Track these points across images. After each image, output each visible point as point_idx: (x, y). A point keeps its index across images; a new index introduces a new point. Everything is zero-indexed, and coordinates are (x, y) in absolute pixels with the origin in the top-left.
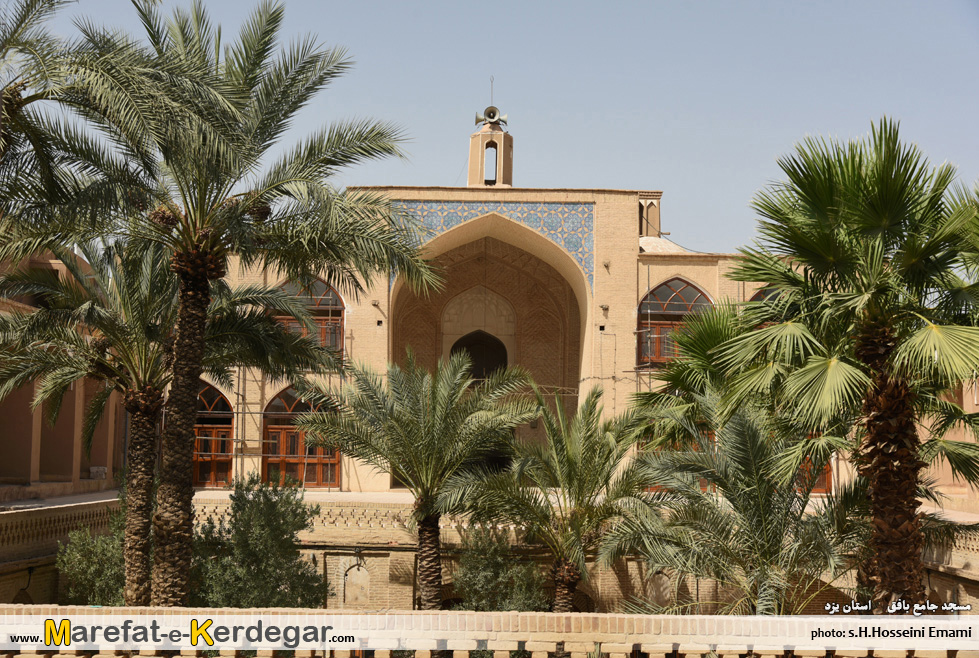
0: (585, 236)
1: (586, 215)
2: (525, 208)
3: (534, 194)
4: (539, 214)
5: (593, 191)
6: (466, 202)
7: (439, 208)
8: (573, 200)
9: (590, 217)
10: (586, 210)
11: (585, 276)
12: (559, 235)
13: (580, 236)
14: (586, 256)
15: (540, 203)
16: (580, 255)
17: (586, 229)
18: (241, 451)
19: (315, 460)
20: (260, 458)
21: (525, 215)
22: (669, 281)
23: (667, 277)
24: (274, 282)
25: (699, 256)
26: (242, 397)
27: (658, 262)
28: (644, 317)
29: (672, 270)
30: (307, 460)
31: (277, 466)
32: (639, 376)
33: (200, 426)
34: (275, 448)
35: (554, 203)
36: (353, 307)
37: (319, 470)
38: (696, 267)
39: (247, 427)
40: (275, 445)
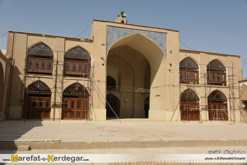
0: (165, 43)
1: (165, 37)
2: (148, 32)
3: (150, 28)
4: (152, 35)
5: (167, 30)
6: (130, 29)
7: (122, 30)
8: (161, 32)
9: (166, 37)
10: (165, 35)
11: (165, 55)
12: (157, 42)
13: (163, 42)
14: (165, 48)
15: (152, 31)
16: (163, 48)
17: (165, 41)
18: (55, 107)
19: (80, 110)
20: (61, 109)
21: (148, 35)
22: (186, 58)
23: (187, 57)
24: (67, 49)
25: (195, 51)
26: (56, 87)
27: (184, 52)
28: (180, 68)
29: (188, 55)
30: (77, 110)
31: (67, 112)
32: (180, 85)
33: (39, 97)
34: (66, 106)
35: (156, 32)
36: (94, 59)
37: (81, 113)
38: (194, 54)
39: (57, 98)
40: (66, 104)
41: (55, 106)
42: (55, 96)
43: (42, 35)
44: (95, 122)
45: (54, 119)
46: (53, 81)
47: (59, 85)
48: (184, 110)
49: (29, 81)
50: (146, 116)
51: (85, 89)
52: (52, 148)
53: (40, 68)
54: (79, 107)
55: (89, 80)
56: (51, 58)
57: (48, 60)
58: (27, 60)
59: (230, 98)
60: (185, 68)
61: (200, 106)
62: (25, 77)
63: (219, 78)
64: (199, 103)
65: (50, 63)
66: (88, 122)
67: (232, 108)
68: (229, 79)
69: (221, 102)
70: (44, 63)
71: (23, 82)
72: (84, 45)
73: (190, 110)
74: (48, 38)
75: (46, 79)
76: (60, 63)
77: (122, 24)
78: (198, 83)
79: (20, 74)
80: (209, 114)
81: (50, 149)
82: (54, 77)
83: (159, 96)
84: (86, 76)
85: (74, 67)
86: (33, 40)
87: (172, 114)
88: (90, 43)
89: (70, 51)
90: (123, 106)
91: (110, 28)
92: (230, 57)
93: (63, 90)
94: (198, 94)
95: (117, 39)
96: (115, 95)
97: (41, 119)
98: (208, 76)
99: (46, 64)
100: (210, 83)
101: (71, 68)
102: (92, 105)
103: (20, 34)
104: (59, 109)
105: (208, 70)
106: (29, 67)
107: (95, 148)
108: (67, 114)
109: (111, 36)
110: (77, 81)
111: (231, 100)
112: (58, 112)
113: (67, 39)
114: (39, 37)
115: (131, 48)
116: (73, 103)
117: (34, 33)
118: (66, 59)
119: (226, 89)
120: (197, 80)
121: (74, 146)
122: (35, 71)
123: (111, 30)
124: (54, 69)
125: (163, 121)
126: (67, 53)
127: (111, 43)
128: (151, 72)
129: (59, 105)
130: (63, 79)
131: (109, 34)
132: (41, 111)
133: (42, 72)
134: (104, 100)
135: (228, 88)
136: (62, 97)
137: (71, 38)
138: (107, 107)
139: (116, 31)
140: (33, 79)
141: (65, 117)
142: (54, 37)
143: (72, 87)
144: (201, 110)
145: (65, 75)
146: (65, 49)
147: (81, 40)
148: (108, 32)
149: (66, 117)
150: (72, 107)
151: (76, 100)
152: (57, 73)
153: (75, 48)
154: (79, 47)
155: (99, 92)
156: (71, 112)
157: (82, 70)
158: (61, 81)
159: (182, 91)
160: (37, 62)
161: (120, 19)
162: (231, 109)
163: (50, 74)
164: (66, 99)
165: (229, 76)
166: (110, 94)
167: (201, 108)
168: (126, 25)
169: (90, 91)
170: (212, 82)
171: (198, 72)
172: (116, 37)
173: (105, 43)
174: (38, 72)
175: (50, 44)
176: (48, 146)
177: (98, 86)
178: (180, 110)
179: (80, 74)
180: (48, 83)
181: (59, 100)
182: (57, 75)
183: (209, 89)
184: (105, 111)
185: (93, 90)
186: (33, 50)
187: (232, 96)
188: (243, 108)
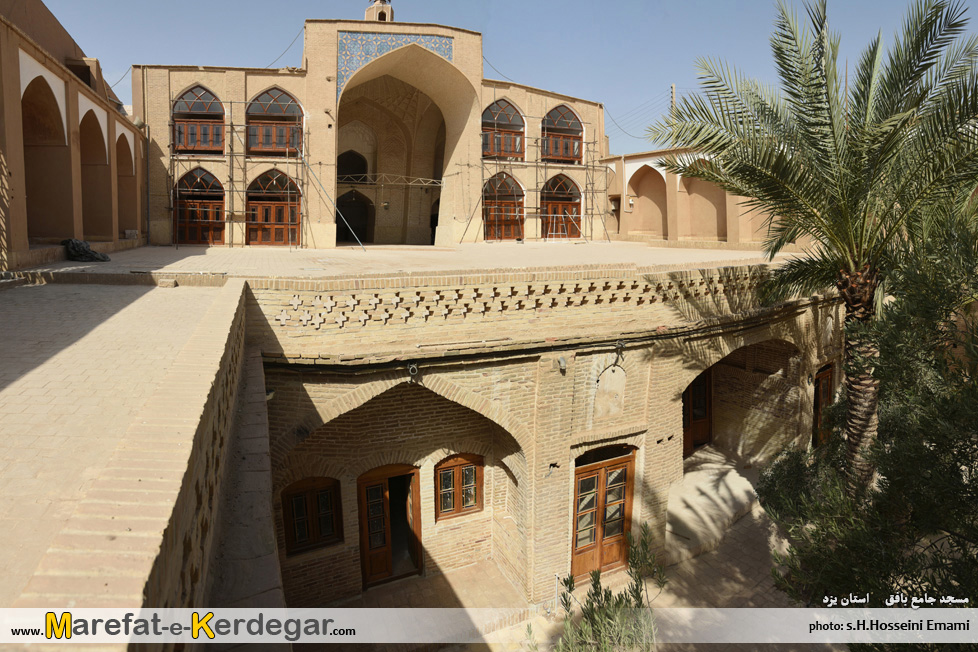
6: (394, 34)
18: (231, 219)
20: (245, 224)
22: (498, 102)
23: (499, 97)
24: (252, 94)
26: (231, 180)
27: (493, 87)
28: (484, 124)
30: (276, 226)
31: (256, 230)
32: (483, 164)
33: (200, 201)
34: (254, 217)
36: (310, 114)
39: (235, 202)
40: (254, 215)
41: (233, 218)
42: (232, 197)
43: (197, 67)
44: (313, 250)
45: (231, 244)
46: (225, 167)
47: (238, 175)
48: (491, 219)
49: (181, 170)
51: (292, 181)
53: (199, 140)
55: (299, 161)
56: (219, 117)
57: (212, 122)
58: (173, 126)
59: (586, 192)
60: (492, 125)
61: (525, 210)
62: (172, 161)
63: (567, 148)
64: (522, 203)
65: (218, 129)
66: (299, 249)
67: (589, 212)
68: (588, 150)
69: (570, 199)
70: (205, 129)
71: (169, 173)
72: (287, 83)
73: (503, 218)
74: (210, 73)
75: (212, 163)
76: (237, 129)
78: (522, 160)
79: (163, 155)
80: (543, 224)
82: (227, 159)
84: (291, 155)
85: (268, 136)
86: (183, 81)
87: (465, 225)
88: (300, 78)
89: (257, 99)
90: (381, 219)
91: (344, 37)
93: (247, 187)
94: (523, 184)
97: (208, 244)
98: (543, 142)
99: (211, 130)
100: (547, 159)
101: (261, 139)
102: (307, 216)
103: (153, 70)
104: (241, 224)
105: (543, 129)
106: (177, 140)
108: (256, 235)
109: (348, 58)
110: (275, 165)
111: (589, 195)
112: (239, 231)
113: (249, 72)
114: (193, 73)
115: (401, 81)
116: (267, 211)
117: (181, 65)
118: (250, 117)
119: (580, 171)
120: (522, 152)
122: (190, 148)
123: (349, 41)
124: (225, 141)
126: (251, 104)
129: (239, 216)
130: (246, 162)
131: (344, 52)
132: (207, 228)
133: (203, 149)
134: (332, 208)
135: (584, 169)
136: (245, 200)
137: (258, 70)
138: (338, 220)
139: (360, 42)
140: (186, 164)
141: (252, 240)
142: (223, 70)
143: (265, 177)
144: (527, 217)
145: (249, 153)
146: (248, 96)
147: (279, 72)
149: (256, 239)
150: (266, 220)
151: (273, 206)
152: (232, 150)
153: (267, 92)
154: (275, 88)
155: (321, 188)
156: (264, 230)
157: (285, 140)
158: (242, 167)
159: (488, 176)
160: (193, 129)
161: (375, 9)
162: (586, 214)
163: (220, 153)
164: (252, 204)
165: (588, 144)
167: (528, 214)
169: (303, 184)
170: (550, 157)
171: (523, 133)
172: (359, 58)
173: (333, 74)
174: (196, 149)
175: (214, 86)
177: (317, 175)
178: (483, 219)
179: (281, 149)
180: (216, 172)
181: (240, 206)
182: (232, 155)
183: (543, 171)
184: (334, 227)
185: (307, 184)
186: (182, 103)
187: (589, 187)
188: (610, 210)
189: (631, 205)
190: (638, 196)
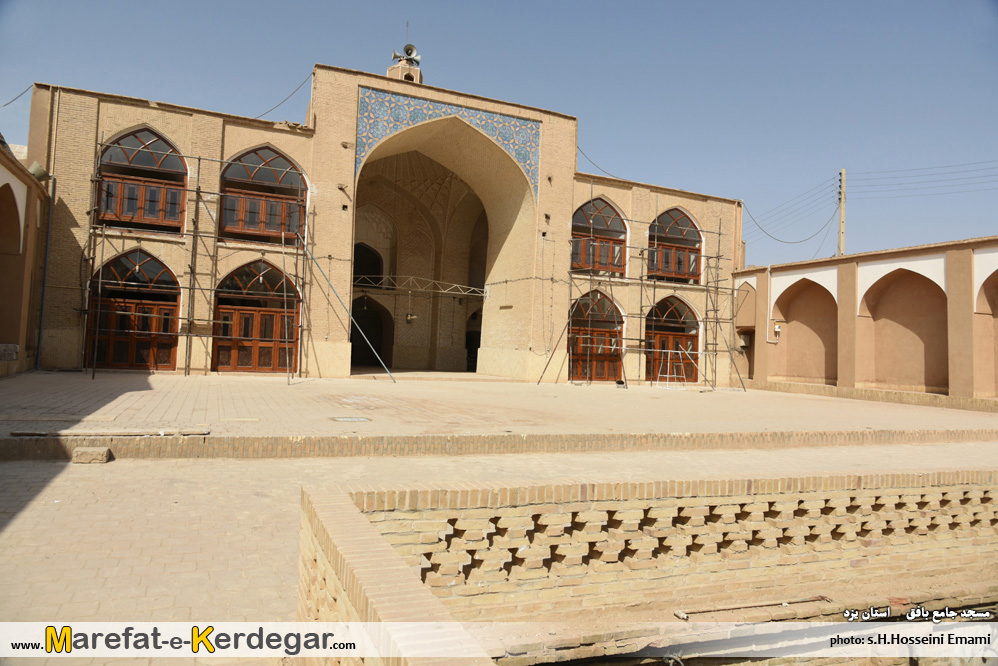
0: (533, 150)
1: (534, 132)
2: (484, 116)
3: (493, 104)
4: (495, 124)
5: (541, 111)
6: (431, 101)
7: (406, 102)
8: (525, 116)
9: (537, 135)
10: (534, 127)
11: (532, 186)
12: (511, 146)
13: (528, 149)
14: (533, 168)
15: (496, 113)
16: (528, 167)
17: (533, 144)
18: (190, 332)
19: (271, 344)
20: (211, 339)
21: (483, 122)
22: (594, 200)
23: (595, 196)
24: (232, 151)
25: (620, 182)
26: (193, 271)
27: (589, 182)
28: (575, 228)
29: (599, 190)
30: (262, 344)
31: (229, 349)
32: (572, 279)
33: (138, 301)
34: (226, 329)
35: (508, 116)
36: (318, 188)
37: (275, 354)
38: (616, 190)
39: (197, 305)
40: (226, 326)
41: (191, 329)
42: (192, 298)
43: (147, 102)
44: (318, 380)
45: (188, 370)
46: (183, 252)
47: (204, 264)
48: (580, 351)
49: (109, 248)
50: (471, 366)
51: (288, 280)
52: (180, 456)
53: (141, 208)
54: (266, 333)
56: (178, 178)
57: (166, 184)
58: (97, 184)
59: (706, 320)
60: (587, 230)
61: (624, 341)
62: (93, 237)
63: (680, 262)
64: (621, 332)
65: (174, 196)
66: (296, 379)
67: (710, 347)
68: (708, 266)
69: (682, 330)
70: (153, 193)
71: (86, 253)
72: (285, 143)
73: (595, 352)
74: (167, 114)
75: (162, 244)
76: (206, 197)
77: (408, 83)
78: (622, 275)
79: (77, 225)
80: (648, 362)
81: (175, 457)
82: (188, 240)
83: (511, 307)
84: (289, 242)
85: (253, 213)
86: (119, 120)
87: (544, 360)
88: (304, 139)
89: (239, 159)
90: (402, 336)
91: (367, 94)
92: (714, 203)
93: (218, 282)
94: (621, 306)
95: (388, 131)
96: (378, 301)
97: (147, 368)
98: (651, 254)
99: (161, 196)
100: (655, 275)
101: (242, 215)
102: (309, 330)
103: (72, 95)
104: (204, 339)
105: (651, 238)
106: (103, 204)
107: (313, 456)
108: (230, 356)
109: (371, 121)
110: (263, 254)
111: (710, 326)
112: (201, 349)
113: (229, 120)
114: (140, 110)
115: (431, 161)
117: (119, 95)
118: (226, 184)
119: (697, 293)
120: (622, 266)
121: (251, 449)
122: (126, 218)
123: (373, 101)
124: (186, 213)
125: (518, 381)
126: (230, 165)
127: (370, 141)
128: (490, 235)
129: (203, 328)
130: (218, 247)
131: (366, 114)
132: (146, 344)
133: (148, 222)
134: (346, 317)
135: (703, 290)
136: (213, 302)
137: (245, 119)
138: (354, 338)
139: (387, 104)
140: (118, 243)
141: (223, 364)
142: (189, 112)
143: (244, 272)
144: (627, 351)
145: (223, 234)
146: (225, 152)
147: (275, 127)
148: (362, 107)
149: (227, 363)
150: (246, 334)
151: (257, 314)
152: (196, 228)
153: (255, 151)
154: (267, 148)
155: (331, 291)
156: (242, 348)
157: (278, 220)
158: (212, 254)
159: (577, 295)
160: (132, 190)
161: (400, 69)
162: (706, 349)
163: (176, 230)
164: (225, 309)
165: (708, 258)
166: (363, 297)
167: (627, 346)
168: (417, 88)
169: (303, 286)
170: (660, 273)
171: (624, 241)
172: (385, 124)
173: (351, 139)
174: (136, 220)
175: (174, 132)
176: (169, 449)
177: (326, 272)
178: (568, 351)
179: (272, 232)
180: (168, 258)
181: (204, 312)
182: (196, 234)
183: (650, 292)
184: (346, 348)
185: (311, 284)
186: (116, 149)
187: (711, 314)
188: (738, 347)
189: (776, 333)
190: (787, 322)
